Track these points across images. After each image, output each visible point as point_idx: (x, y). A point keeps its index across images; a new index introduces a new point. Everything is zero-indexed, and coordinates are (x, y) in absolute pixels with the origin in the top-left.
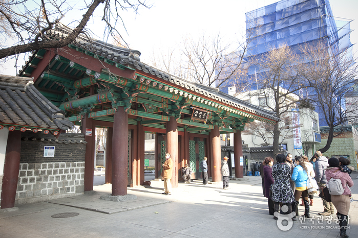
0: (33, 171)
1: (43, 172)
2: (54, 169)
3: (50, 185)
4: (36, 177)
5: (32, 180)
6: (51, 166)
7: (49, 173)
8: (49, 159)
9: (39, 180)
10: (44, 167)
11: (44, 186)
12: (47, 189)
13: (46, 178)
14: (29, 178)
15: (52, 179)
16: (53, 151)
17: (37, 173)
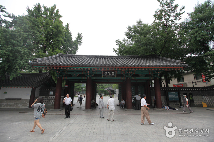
0: (46, 98)
1: (49, 99)
2: (50, 98)
3: (51, 103)
4: (47, 100)
5: (46, 101)
6: (52, 97)
7: (51, 99)
8: (51, 95)
9: (48, 101)
10: (50, 97)
11: (49, 103)
12: (50, 104)
13: (50, 101)
14: (45, 100)
15: (52, 101)
16: (52, 93)
17: (47, 99)
